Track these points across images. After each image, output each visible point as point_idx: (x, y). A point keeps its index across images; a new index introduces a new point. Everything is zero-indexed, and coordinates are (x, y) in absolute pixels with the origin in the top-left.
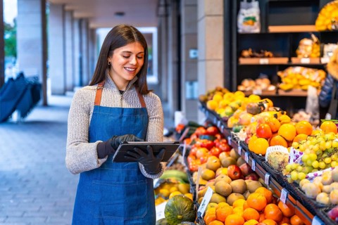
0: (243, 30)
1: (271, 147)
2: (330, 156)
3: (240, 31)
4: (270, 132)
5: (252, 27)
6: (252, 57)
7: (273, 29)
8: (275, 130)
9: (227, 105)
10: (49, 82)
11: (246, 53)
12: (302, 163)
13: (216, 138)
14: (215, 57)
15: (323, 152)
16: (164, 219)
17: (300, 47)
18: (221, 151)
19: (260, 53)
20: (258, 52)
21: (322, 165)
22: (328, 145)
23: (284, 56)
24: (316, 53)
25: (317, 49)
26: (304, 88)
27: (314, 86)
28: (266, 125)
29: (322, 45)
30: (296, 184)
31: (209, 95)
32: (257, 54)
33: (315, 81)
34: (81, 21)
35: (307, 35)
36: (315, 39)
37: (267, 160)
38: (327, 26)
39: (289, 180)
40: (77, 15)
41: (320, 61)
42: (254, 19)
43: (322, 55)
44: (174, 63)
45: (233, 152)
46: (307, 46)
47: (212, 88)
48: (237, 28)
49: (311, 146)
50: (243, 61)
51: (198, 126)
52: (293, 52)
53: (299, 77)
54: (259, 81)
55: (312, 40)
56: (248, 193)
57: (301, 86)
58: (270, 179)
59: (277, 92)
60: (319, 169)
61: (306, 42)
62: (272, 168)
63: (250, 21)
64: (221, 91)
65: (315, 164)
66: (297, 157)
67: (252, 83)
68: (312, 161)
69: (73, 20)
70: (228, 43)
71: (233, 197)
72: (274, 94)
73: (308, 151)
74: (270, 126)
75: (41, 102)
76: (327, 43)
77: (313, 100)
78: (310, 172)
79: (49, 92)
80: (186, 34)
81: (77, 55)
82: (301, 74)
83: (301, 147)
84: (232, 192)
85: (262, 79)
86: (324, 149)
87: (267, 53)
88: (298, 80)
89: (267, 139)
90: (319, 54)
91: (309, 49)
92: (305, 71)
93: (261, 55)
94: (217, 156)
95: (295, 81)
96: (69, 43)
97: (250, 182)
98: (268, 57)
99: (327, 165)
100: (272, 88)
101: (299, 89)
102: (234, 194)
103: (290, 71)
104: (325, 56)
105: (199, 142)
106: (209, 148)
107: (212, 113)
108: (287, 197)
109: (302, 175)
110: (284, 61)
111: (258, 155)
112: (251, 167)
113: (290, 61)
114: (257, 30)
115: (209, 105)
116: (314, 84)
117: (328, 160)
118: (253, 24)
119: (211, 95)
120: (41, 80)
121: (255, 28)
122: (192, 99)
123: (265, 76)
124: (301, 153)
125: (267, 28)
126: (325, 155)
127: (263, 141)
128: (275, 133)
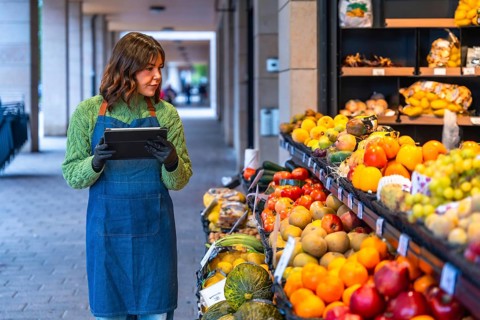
0: (347, 24)
1: (385, 178)
2: (469, 180)
3: (343, 25)
4: (385, 158)
5: (361, 19)
6: (361, 65)
7: (391, 23)
8: (391, 156)
9: (323, 134)
10: (42, 117)
11: (352, 60)
12: (429, 193)
13: (306, 183)
14: (304, 64)
15: (460, 175)
16: (223, 302)
17: (432, 51)
18: (313, 200)
19: (373, 59)
20: (370, 57)
21: (458, 193)
22: (466, 165)
23: (408, 66)
24: (456, 61)
25: (457, 54)
26: (438, 112)
27: (452, 111)
28: (378, 148)
29: (464, 48)
30: (420, 223)
31: (295, 123)
32: (369, 62)
33: (453, 102)
34: (94, 18)
35: (442, 33)
36: (455, 40)
37: (379, 198)
38: (471, 19)
39: (411, 219)
40: (87, 8)
41: (462, 73)
42: (363, 7)
43: (464, 64)
44: (241, 83)
45: (330, 199)
46: (442, 49)
47: (301, 113)
48: (338, 21)
49: (443, 168)
50: (347, 71)
51: (278, 169)
52: (422, 60)
53: (431, 96)
54: (371, 103)
55: (451, 41)
56: (352, 251)
57: (434, 109)
58: (384, 226)
59: (398, 120)
60: (454, 200)
61: (441, 43)
62: (387, 208)
63: (358, 10)
64: (314, 115)
65: (448, 192)
66: (422, 185)
67: (362, 106)
68: (444, 188)
69: (81, 16)
70: (324, 43)
71: (329, 258)
72: (394, 122)
73: (438, 174)
74: (385, 151)
75: (28, 146)
76: (471, 47)
77: (452, 131)
78: (441, 203)
79: (41, 132)
80: (261, 35)
81: (88, 73)
82: (433, 92)
83: (429, 170)
84: (328, 250)
85: (376, 100)
86: (461, 171)
87: (383, 61)
88: (430, 101)
89: (379, 169)
90: (459, 62)
91: (446, 53)
92: (440, 87)
93: (375, 63)
94: (307, 207)
95: (425, 103)
96: (74, 52)
97: (355, 237)
98: (385, 65)
99: (466, 194)
100: (391, 113)
101: (431, 114)
102: (330, 254)
103: (418, 88)
104: (469, 65)
105: (279, 190)
106: (295, 197)
107: (300, 147)
108: (408, 246)
109: (428, 208)
110: (409, 71)
111: (366, 192)
112: (356, 215)
113: (417, 71)
114: (369, 25)
115: (296, 135)
116: (452, 106)
117: (466, 186)
118: (362, 16)
119: (299, 122)
120: (28, 110)
121: (366, 21)
122: (271, 136)
123: (380, 95)
124: (428, 180)
125: (383, 22)
126: (462, 179)
127: (374, 171)
128: (392, 159)
